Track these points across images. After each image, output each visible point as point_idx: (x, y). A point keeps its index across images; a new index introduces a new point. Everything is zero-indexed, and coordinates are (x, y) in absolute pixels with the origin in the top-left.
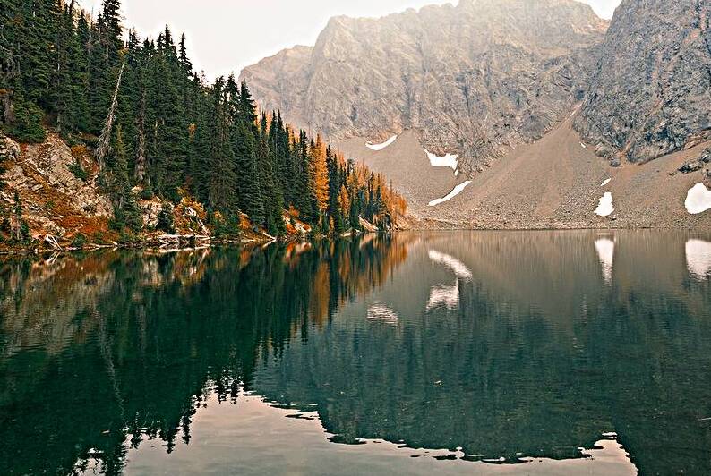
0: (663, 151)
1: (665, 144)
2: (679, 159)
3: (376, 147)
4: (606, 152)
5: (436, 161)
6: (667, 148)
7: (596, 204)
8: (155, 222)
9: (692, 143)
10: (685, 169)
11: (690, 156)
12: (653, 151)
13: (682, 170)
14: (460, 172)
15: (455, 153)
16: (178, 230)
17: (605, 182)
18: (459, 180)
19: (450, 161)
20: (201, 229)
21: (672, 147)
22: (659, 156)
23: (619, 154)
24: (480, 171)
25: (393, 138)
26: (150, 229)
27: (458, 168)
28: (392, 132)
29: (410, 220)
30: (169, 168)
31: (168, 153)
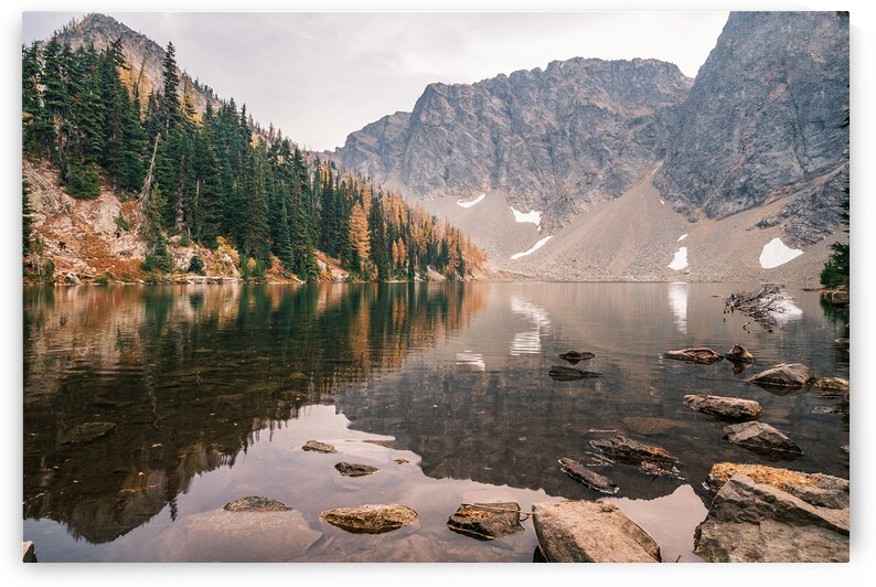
0: (742, 206)
1: (744, 200)
2: (758, 215)
3: (467, 205)
4: (685, 208)
5: (520, 217)
6: (747, 204)
7: (671, 259)
8: (187, 266)
9: (772, 199)
10: (762, 225)
11: (769, 211)
12: (731, 206)
13: (760, 225)
14: (543, 228)
15: (539, 210)
16: (208, 272)
17: (682, 238)
18: (541, 235)
19: (534, 217)
20: (231, 273)
21: (751, 203)
22: (738, 212)
23: (698, 210)
24: (561, 227)
25: (482, 196)
26: (181, 271)
27: (541, 224)
28: (481, 190)
29: (486, 272)
30: (208, 220)
31: (207, 208)
